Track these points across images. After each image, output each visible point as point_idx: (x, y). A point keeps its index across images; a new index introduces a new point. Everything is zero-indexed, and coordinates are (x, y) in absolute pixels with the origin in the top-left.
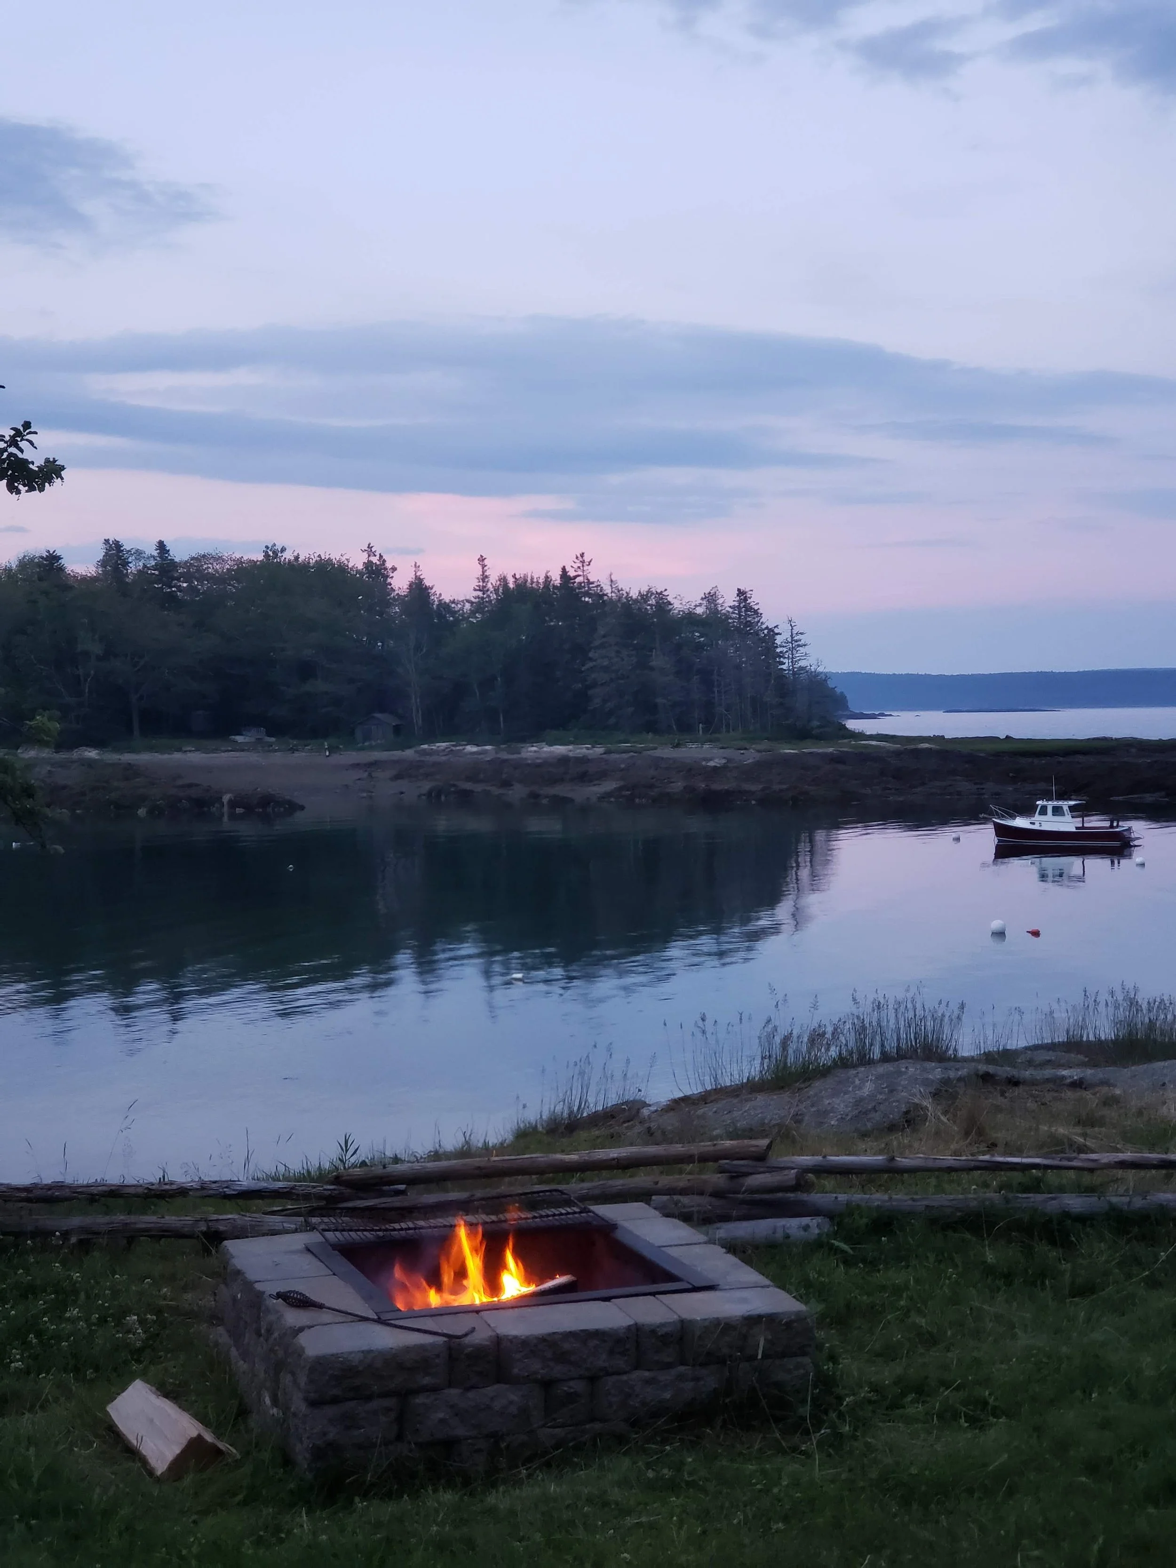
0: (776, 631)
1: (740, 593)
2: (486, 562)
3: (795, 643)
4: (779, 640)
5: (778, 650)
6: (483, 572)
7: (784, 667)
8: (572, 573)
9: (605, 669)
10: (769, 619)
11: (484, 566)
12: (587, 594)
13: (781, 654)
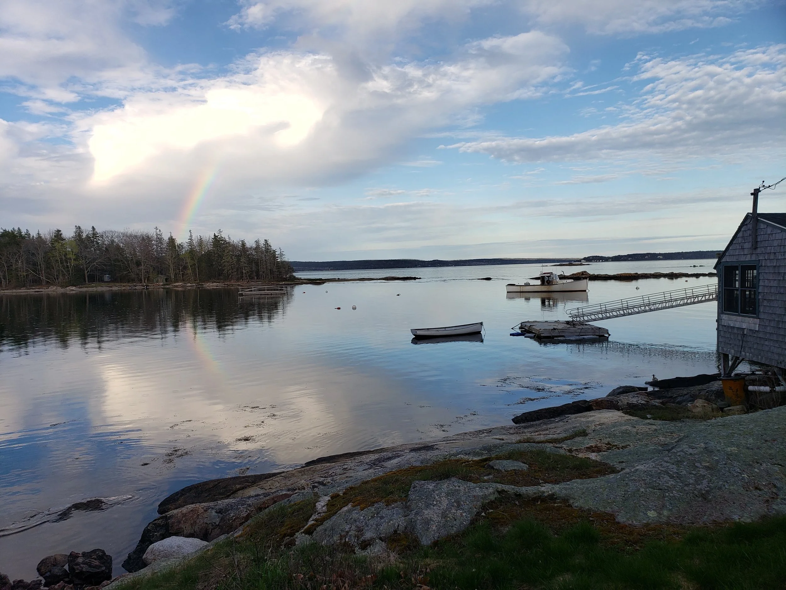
0: (276, 251)
1: (265, 240)
2: (191, 232)
3: (281, 255)
4: (277, 253)
5: (277, 256)
6: (191, 235)
7: (278, 261)
8: (217, 235)
9: (228, 262)
10: (274, 247)
11: (191, 233)
13: (277, 257)
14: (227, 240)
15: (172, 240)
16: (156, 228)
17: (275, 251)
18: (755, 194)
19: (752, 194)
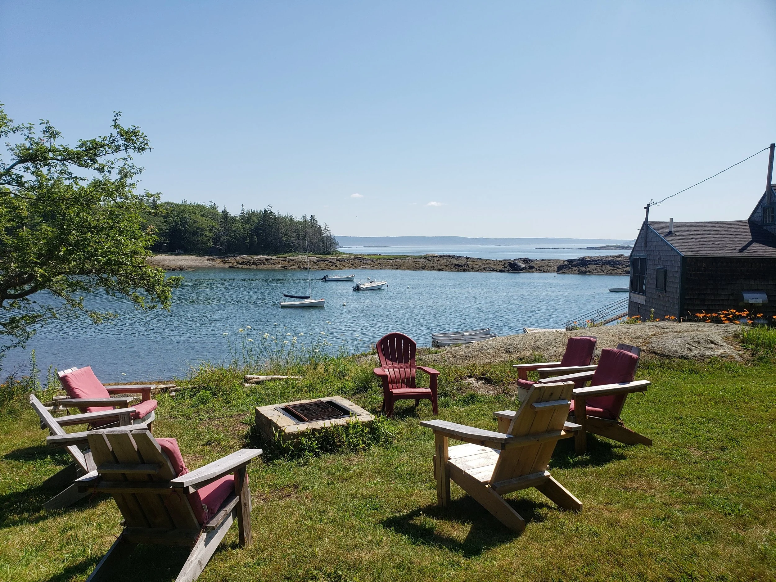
1: (312, 216)
2: (243, 206)
3: (326, 230)
4: (322, 229)
5: (322, 231)
6: (243, 209)
7: (324, 236)
8: (267, 210)
10: (319, 223)
12: (271, 215)
13: (323, 233)
14: (277, 214)
15: (225, 213)
16: (211, 202)
17: (320, 227)
18: (647, 208)
19: (645, 208)
